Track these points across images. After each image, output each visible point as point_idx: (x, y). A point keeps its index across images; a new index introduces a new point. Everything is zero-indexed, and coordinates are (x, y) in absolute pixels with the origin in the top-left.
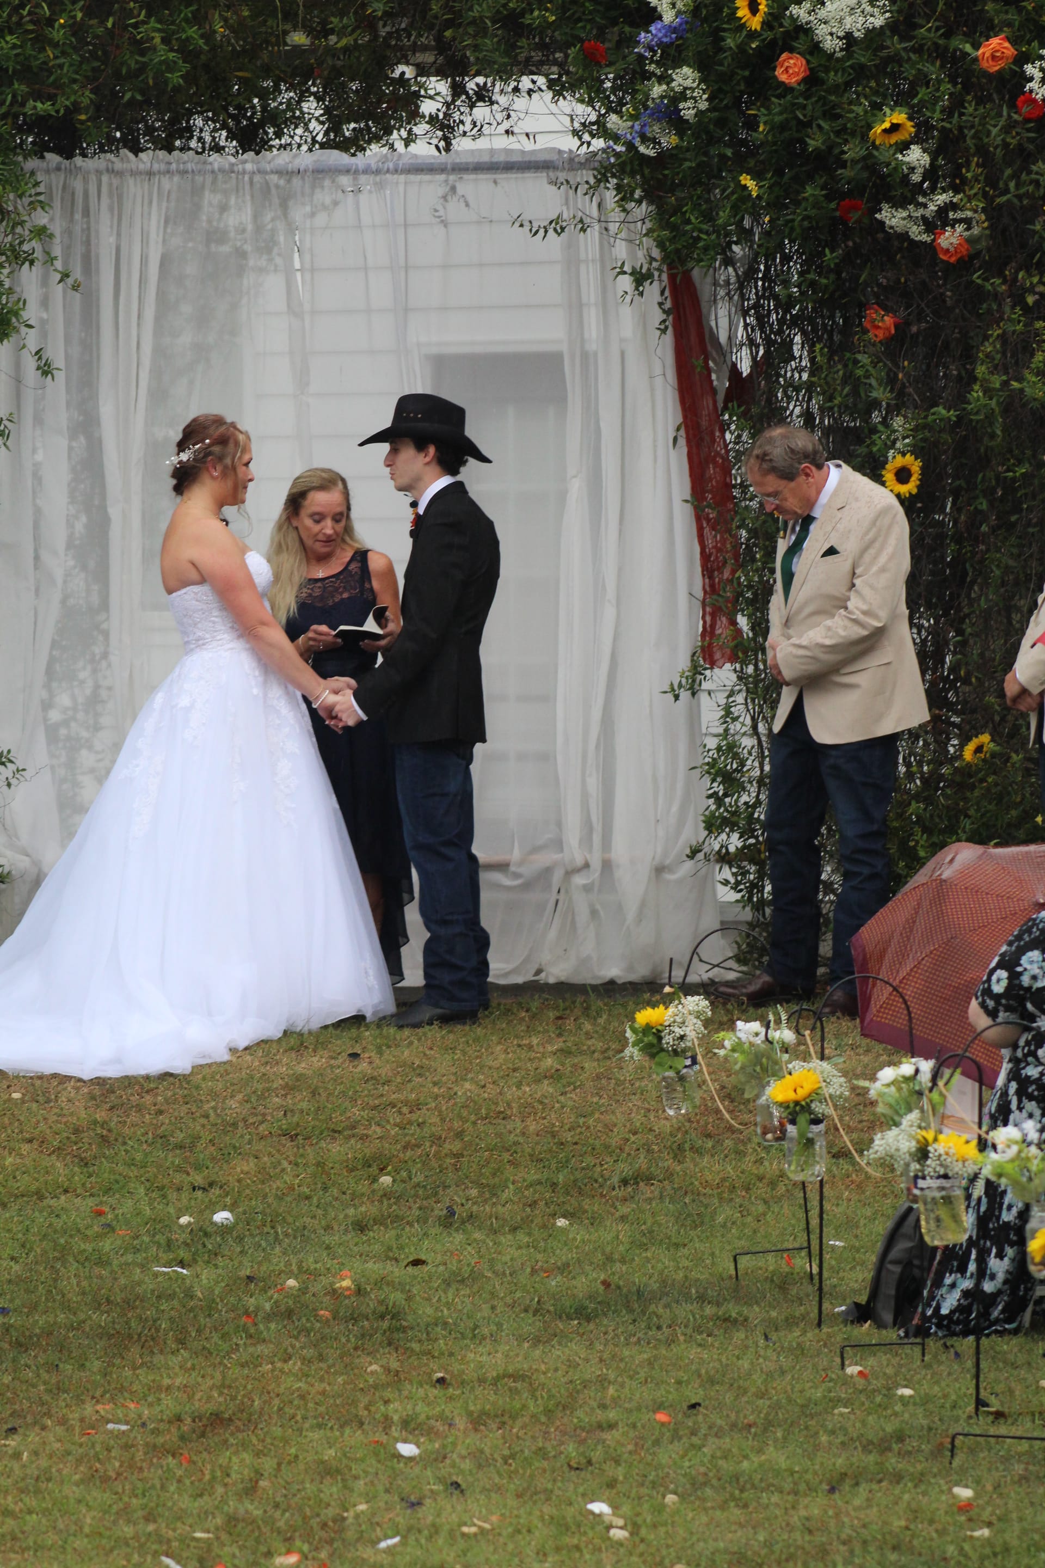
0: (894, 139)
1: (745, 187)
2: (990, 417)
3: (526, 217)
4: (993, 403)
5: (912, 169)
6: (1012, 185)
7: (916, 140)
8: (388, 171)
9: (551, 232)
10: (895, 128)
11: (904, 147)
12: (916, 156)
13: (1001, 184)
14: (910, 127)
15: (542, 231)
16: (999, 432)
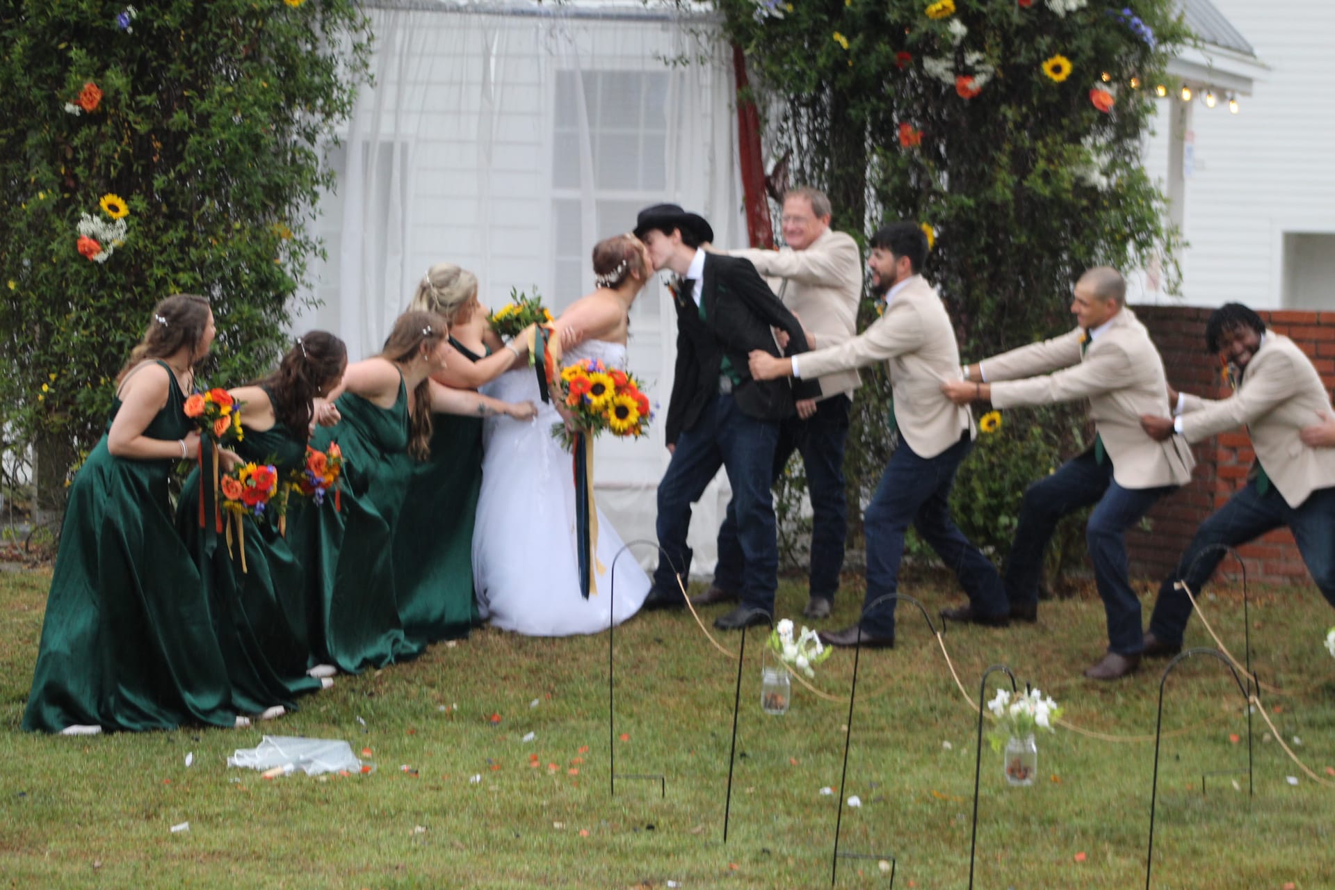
0: (939, 16)
1: (838, 43)
2: (1005, 204)
3: (661, 54)
4: (1009, 195)
5: (954, 36)
6: (1023, 52)
7: (954, 15)
8: (561, 17)
9: (679, 64)
10: (944, 8)
11: (947, 20)
12: (958, 28)
13: (1013, 49)
14: (953, 8)
15: (671, 64)
16: (1012, 213)
